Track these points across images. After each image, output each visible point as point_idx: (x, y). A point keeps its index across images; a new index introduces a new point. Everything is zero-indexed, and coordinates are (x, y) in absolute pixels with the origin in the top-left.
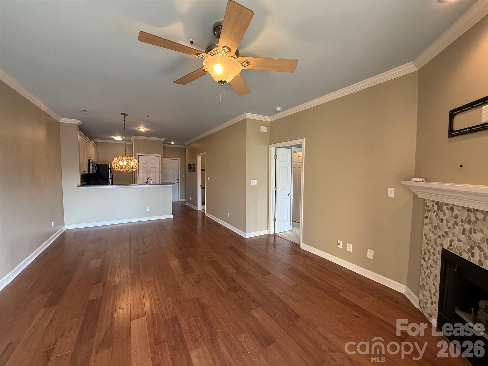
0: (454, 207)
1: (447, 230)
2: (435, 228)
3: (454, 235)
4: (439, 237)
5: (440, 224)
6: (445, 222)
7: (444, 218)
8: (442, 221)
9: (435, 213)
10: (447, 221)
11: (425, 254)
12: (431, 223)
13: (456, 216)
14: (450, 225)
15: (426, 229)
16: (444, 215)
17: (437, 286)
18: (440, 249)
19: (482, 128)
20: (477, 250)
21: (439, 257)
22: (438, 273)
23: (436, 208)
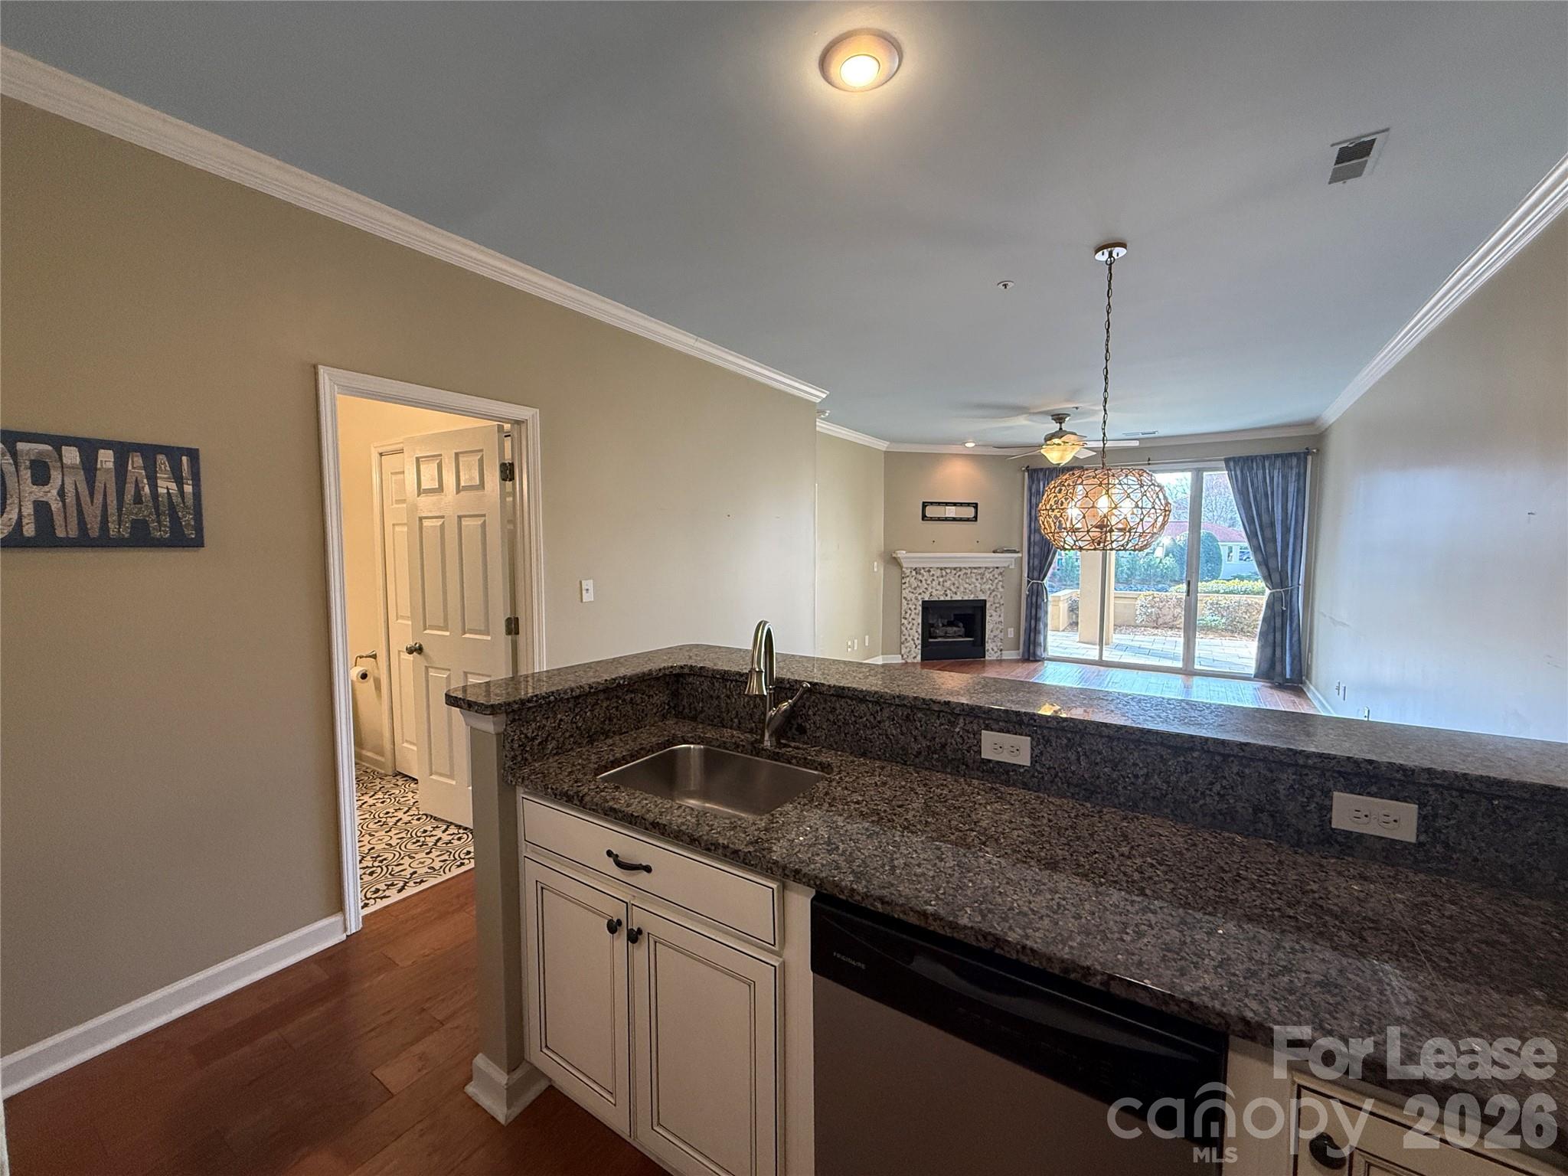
0: (931, 569)
1: (926, 586)
2: (915, 589)
3: (932, 588)
4: (920, 594)
5: (920, 584)
6: (924, 582)
7: (923, 579)
8: (921, 581)
9: (914, 578)
10: (926, 580)
11: (906, 613)
12: (910, 586)
13: (933, 575)
14: (929, 582)
15: (905, 593)
16: (923, 576)
17: (920, 631)
18: (920, 603)
19: (946, 519)
20: (948, 592)
21: (920, 608)
22: (920, 621)
23: (914, 573)
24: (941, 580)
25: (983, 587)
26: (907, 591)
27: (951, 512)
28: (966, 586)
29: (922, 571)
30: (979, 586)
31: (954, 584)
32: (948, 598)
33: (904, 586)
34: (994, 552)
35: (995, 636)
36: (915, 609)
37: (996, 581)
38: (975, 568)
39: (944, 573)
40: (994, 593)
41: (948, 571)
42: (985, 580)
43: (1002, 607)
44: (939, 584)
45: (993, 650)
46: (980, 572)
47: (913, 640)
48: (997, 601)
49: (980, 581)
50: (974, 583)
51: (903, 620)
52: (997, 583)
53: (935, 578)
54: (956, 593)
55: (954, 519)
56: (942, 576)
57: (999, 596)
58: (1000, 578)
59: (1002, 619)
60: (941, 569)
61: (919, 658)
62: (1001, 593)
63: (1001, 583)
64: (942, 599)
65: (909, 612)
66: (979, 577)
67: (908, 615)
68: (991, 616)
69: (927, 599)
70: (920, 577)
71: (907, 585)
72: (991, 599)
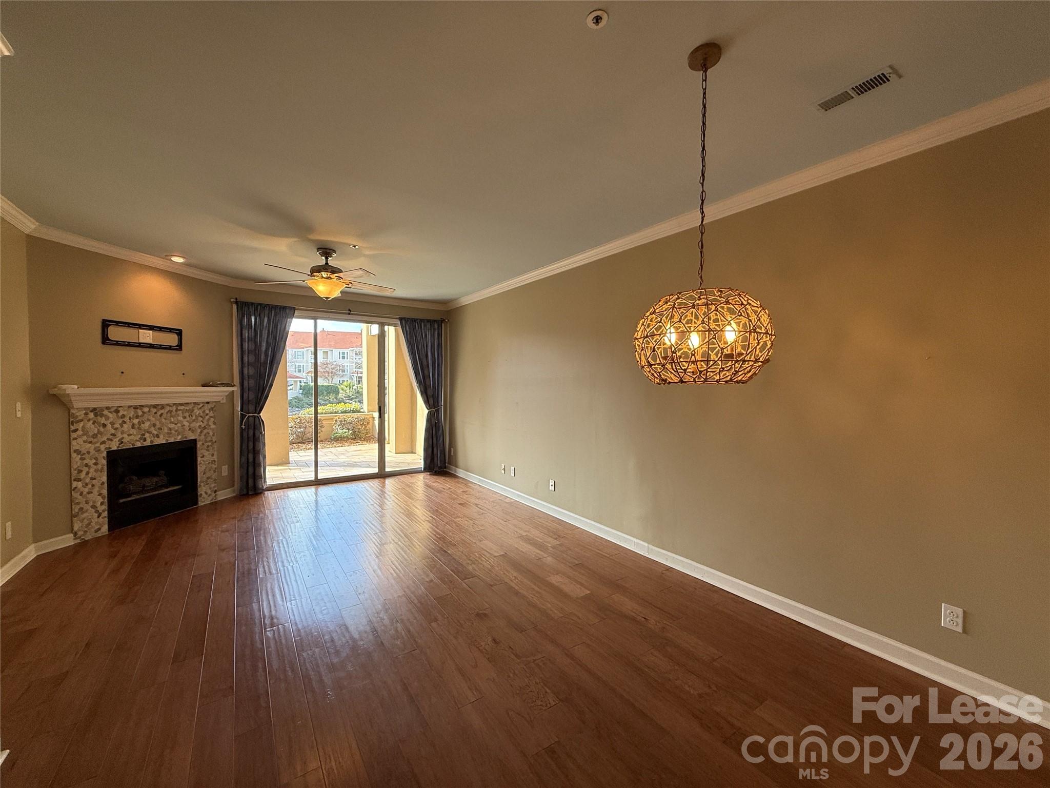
0: (120, 409)
1: (113, 431)
2: (95, 436)
3: (123, 433)
4: (103, 443)
5: (102, 429)
6: (109, 426)
7: (107, 423)
8: (104, 425)
9: (91, 422)
10: (112, 424)
11: (80, 471)
12: (85, 433)
13: (123, 416)
15: (77, 444)
16: (107, 418)
17: (105, 492)
18: (105, 454)
19: (140, 345)
20: (147, 435)
21: (105, 462)
22: (105, 479)
23: (91, 415)
24: (136, 421)
25: (192, 425)
26: (80, 441)
27: (146, 336)
28: (172, 426)
29: (106, 412)
30: (187, 424)
31: (154, 425)
32: (148, 443)
33: (74, 435)
34: (203, 386)
35: (208, 478)
36: (96, 464)
37: (207, 417)
38: (181, 404)
39: (140, 413)
40: (205, 431)
41: (146, 410)
42: (194, 418)
43: (215, 446)
44: (133, 427)
45: (206, 493)
46: (188, 408)
47: (94, 507)
48: (209, 439)
49: (188, 419)
50: (181, 422)
51: (75, 484)
52: (209, 420)
53: (127, 419)
54: (158, 436)
55: (151, 346)
56: (137, 417)
57: (211, 434)
58: (211, 414)
59: (215, 458)
60: (136, 408)
61: (105, 529)
62: (213, 429)
63: (212, 419)
64: (138, 444)
65: (85, 469)
66: (187, 414)
67: (83, 475)
68: (203, 456)
69: (115, 448)
70: (103, 420)
71: (80, 433)
72: (203, 437)
